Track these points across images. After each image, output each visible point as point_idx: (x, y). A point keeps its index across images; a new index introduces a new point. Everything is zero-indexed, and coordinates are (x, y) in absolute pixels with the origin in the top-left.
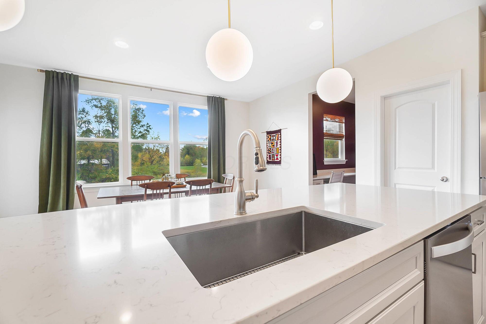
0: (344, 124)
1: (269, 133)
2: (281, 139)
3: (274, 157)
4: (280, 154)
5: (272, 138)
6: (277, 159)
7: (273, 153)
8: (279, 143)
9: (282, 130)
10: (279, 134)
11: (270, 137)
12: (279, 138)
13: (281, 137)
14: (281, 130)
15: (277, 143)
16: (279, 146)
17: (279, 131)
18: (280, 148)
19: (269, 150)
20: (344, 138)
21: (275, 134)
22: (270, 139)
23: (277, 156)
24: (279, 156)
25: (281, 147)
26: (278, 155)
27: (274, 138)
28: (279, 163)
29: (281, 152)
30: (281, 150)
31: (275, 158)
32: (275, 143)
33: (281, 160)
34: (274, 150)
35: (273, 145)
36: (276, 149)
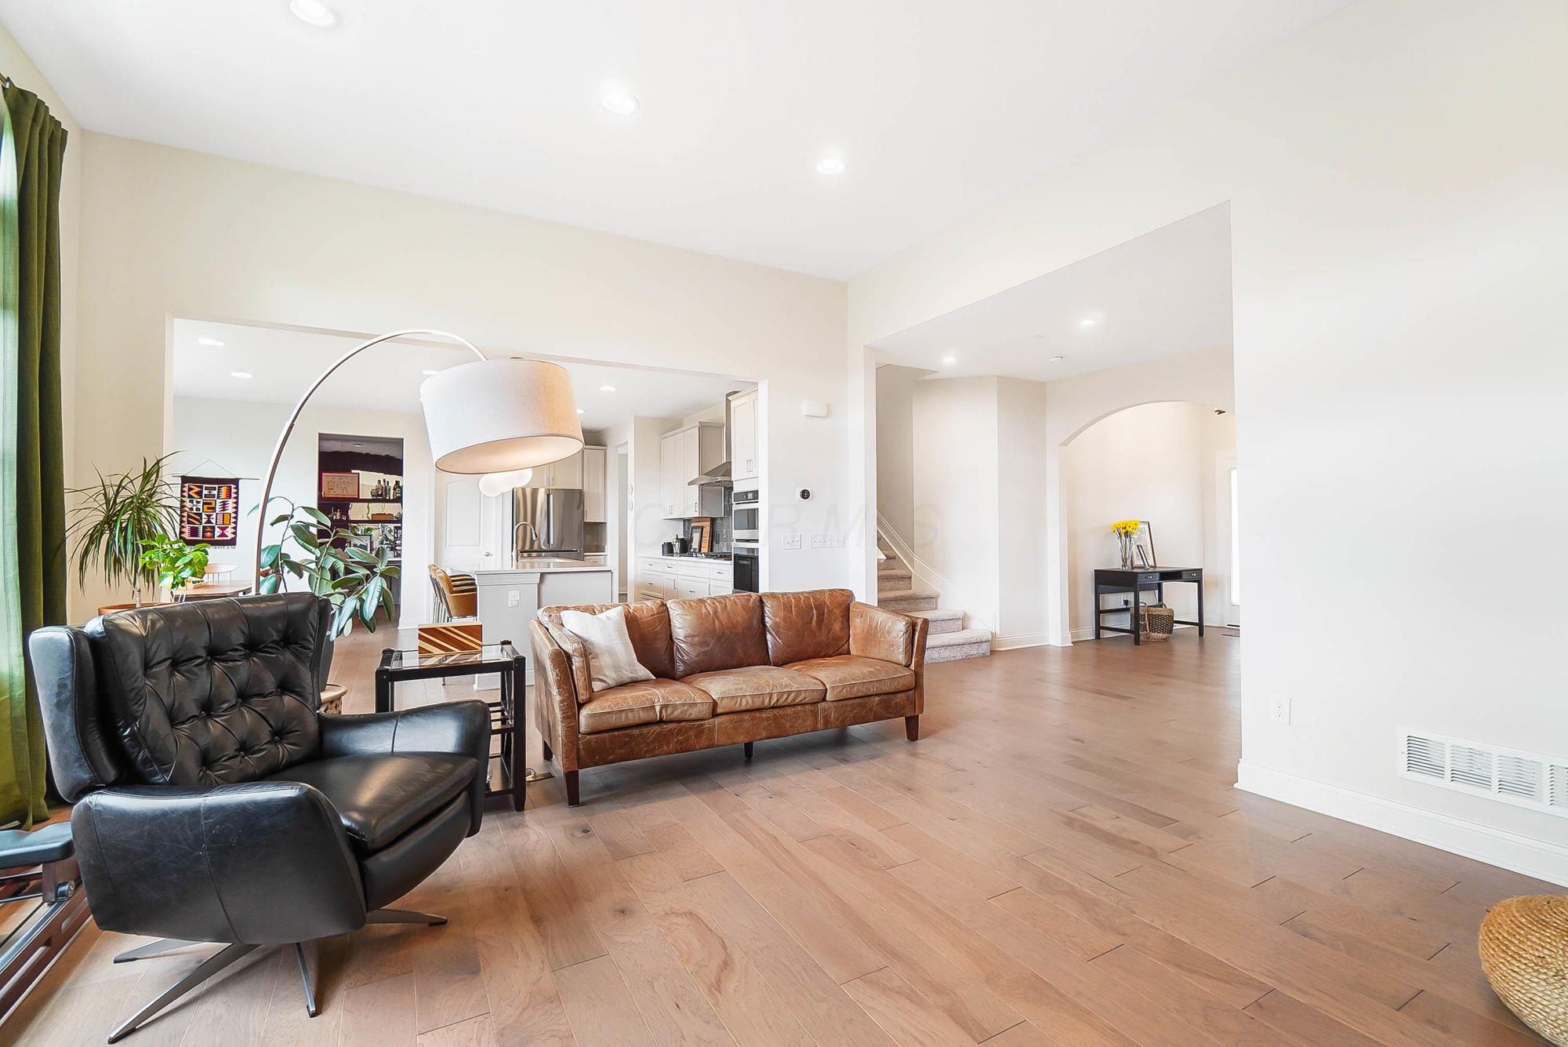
1: (185, 479)
2: (237, 498)
3: (214, 533)
4: (233, 526)
5: (205, 492)
6: (223, 535)
7: (209, 522)
8: (231, 506)
9: (240, 481)
10: (233, 486)
11: (197, 489)
12: (233, 495)
13: (237, 493)
14: (238, 479)
15: (224, 504)
16: (230, 509)
17: (236, 481)
18: (233, 515)
19: (189, 517)
21: (217, 486)
22: (199, 494)
23: (223, 529)
24: (229, 532)
25: (236, 513)
26: (228, 528)
27: (215, 493)
28: (232, 542)
29: (235, 523)
30: (236, 518)
31: (217, 534)
32: (218, 505)
33: (235, 538)
34: (214, 516)
35: (208, 508)
36: (220, 517)
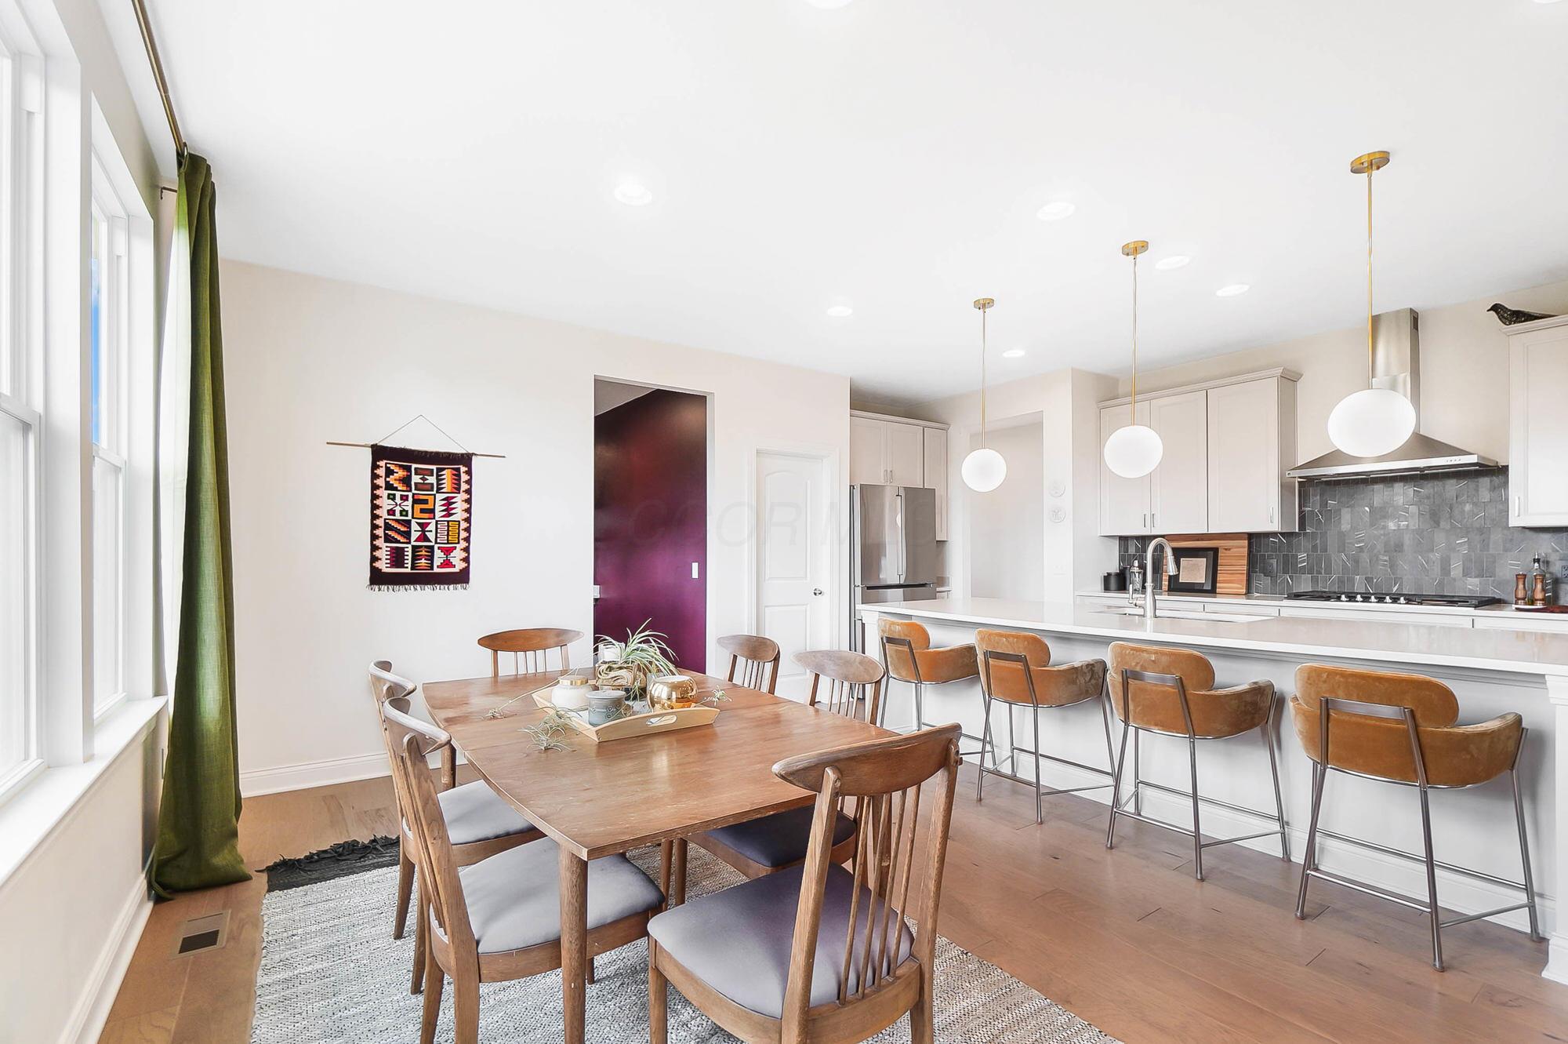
1: (380, 453)
2: (469, 492)
3: (431, 558)
4: (463, 544)
5: (415, 479)
6: (447, 563)
8: (459, 505)
9: (473, 457)
10: (463, 469)
11: (401, 473)
12: (464, 487)
13: (469, 482)
14: (470, 455)
15: (449, 503)
16: (459, 514)
17: (466, 459)
18: (464, 525)
19: (387, 527)
21: (434, 467)
22: (406, 481)
23: (447, 551)
24: (457, 557)
25: (468, 520)
26: (455, 548)
27: (432, 480)
28: (462, 577)
29: (467, 540)
30: (468, 530)
31: (437, 561)
32: (439, 503)
33: (467, 568)
34: (432, 527)
35: (422, 511)
36: (443, 527)
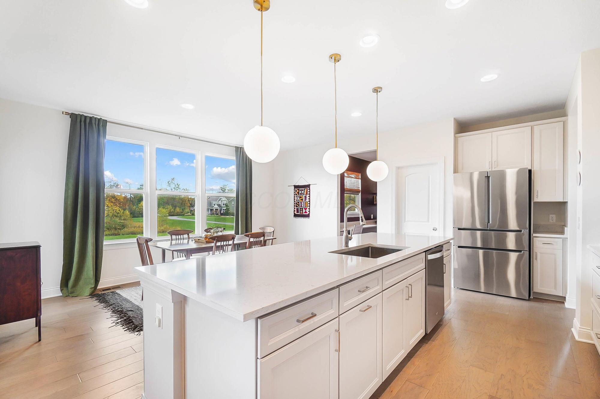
0: (360, 180)
1: (296, 187)
2: (309, 194)
3: (303, 211)
4: (309, 207)
5: (300, 192)
6: (306, 212)
7: (301, 206)
8: (308, 198)
9: (311, 186)
10: (308, 188)
11: (298, 191)
12: (308, 193)
13: (309, 192)
14: (310, 185)
15: (306, 197)
16: (308, 200)
17: (308, 186)
18: (309, 203)
19: (296, 204)
20: (360, 193)
21: (303, 189)
22: (298, 193)
23: (306, 209)
24: (308, 210)
25: (309, 201)
26: (307, 208)
27: (303, 192)
28: (308, 216)
29: (309, 206)
30: (309, 204)
31: (304, 212)
32: (304, 197)
33: (309, 213)
34: (302, 203)
35: (301, 199)
36: (304, 203)
